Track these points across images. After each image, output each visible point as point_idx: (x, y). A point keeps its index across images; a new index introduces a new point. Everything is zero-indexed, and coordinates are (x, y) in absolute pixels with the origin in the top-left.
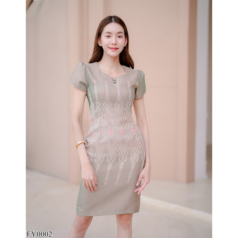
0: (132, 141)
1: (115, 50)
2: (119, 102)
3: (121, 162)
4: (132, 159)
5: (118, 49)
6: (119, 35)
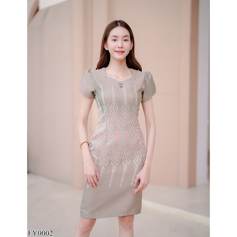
0: (136, 145)
1: (121, 53)
2: (126, 106)
3: (125, 165)
4: (135, 162)
5: (124, 52)
6: (125, 39)
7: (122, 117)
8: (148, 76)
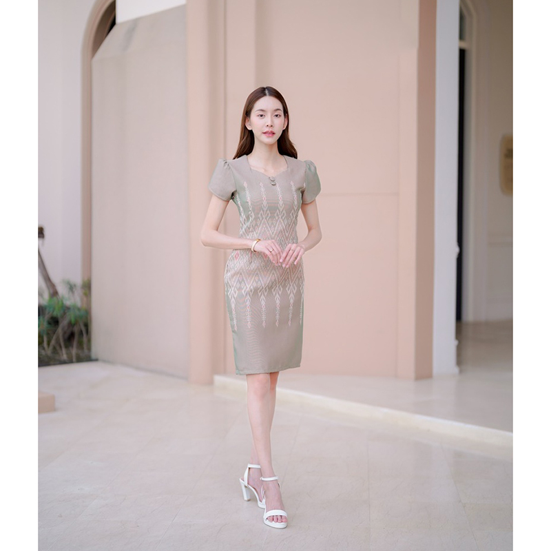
1: (270, 135)
6: (276, 114)
7: (275, 227)
8: (310, 169)
